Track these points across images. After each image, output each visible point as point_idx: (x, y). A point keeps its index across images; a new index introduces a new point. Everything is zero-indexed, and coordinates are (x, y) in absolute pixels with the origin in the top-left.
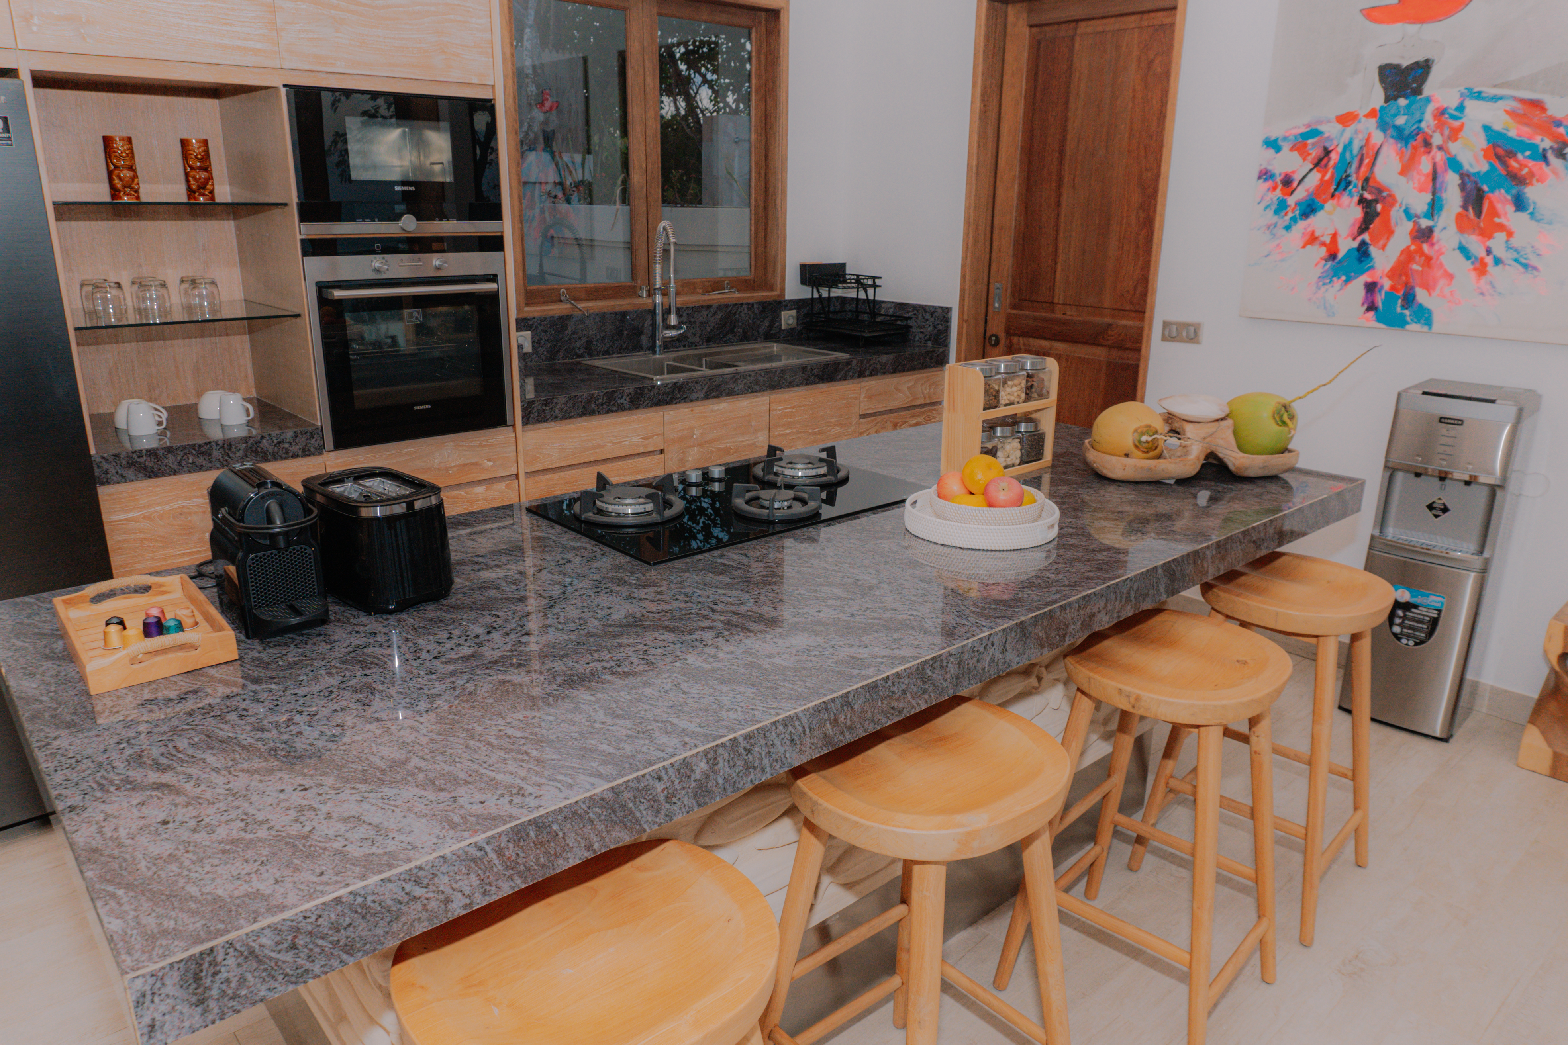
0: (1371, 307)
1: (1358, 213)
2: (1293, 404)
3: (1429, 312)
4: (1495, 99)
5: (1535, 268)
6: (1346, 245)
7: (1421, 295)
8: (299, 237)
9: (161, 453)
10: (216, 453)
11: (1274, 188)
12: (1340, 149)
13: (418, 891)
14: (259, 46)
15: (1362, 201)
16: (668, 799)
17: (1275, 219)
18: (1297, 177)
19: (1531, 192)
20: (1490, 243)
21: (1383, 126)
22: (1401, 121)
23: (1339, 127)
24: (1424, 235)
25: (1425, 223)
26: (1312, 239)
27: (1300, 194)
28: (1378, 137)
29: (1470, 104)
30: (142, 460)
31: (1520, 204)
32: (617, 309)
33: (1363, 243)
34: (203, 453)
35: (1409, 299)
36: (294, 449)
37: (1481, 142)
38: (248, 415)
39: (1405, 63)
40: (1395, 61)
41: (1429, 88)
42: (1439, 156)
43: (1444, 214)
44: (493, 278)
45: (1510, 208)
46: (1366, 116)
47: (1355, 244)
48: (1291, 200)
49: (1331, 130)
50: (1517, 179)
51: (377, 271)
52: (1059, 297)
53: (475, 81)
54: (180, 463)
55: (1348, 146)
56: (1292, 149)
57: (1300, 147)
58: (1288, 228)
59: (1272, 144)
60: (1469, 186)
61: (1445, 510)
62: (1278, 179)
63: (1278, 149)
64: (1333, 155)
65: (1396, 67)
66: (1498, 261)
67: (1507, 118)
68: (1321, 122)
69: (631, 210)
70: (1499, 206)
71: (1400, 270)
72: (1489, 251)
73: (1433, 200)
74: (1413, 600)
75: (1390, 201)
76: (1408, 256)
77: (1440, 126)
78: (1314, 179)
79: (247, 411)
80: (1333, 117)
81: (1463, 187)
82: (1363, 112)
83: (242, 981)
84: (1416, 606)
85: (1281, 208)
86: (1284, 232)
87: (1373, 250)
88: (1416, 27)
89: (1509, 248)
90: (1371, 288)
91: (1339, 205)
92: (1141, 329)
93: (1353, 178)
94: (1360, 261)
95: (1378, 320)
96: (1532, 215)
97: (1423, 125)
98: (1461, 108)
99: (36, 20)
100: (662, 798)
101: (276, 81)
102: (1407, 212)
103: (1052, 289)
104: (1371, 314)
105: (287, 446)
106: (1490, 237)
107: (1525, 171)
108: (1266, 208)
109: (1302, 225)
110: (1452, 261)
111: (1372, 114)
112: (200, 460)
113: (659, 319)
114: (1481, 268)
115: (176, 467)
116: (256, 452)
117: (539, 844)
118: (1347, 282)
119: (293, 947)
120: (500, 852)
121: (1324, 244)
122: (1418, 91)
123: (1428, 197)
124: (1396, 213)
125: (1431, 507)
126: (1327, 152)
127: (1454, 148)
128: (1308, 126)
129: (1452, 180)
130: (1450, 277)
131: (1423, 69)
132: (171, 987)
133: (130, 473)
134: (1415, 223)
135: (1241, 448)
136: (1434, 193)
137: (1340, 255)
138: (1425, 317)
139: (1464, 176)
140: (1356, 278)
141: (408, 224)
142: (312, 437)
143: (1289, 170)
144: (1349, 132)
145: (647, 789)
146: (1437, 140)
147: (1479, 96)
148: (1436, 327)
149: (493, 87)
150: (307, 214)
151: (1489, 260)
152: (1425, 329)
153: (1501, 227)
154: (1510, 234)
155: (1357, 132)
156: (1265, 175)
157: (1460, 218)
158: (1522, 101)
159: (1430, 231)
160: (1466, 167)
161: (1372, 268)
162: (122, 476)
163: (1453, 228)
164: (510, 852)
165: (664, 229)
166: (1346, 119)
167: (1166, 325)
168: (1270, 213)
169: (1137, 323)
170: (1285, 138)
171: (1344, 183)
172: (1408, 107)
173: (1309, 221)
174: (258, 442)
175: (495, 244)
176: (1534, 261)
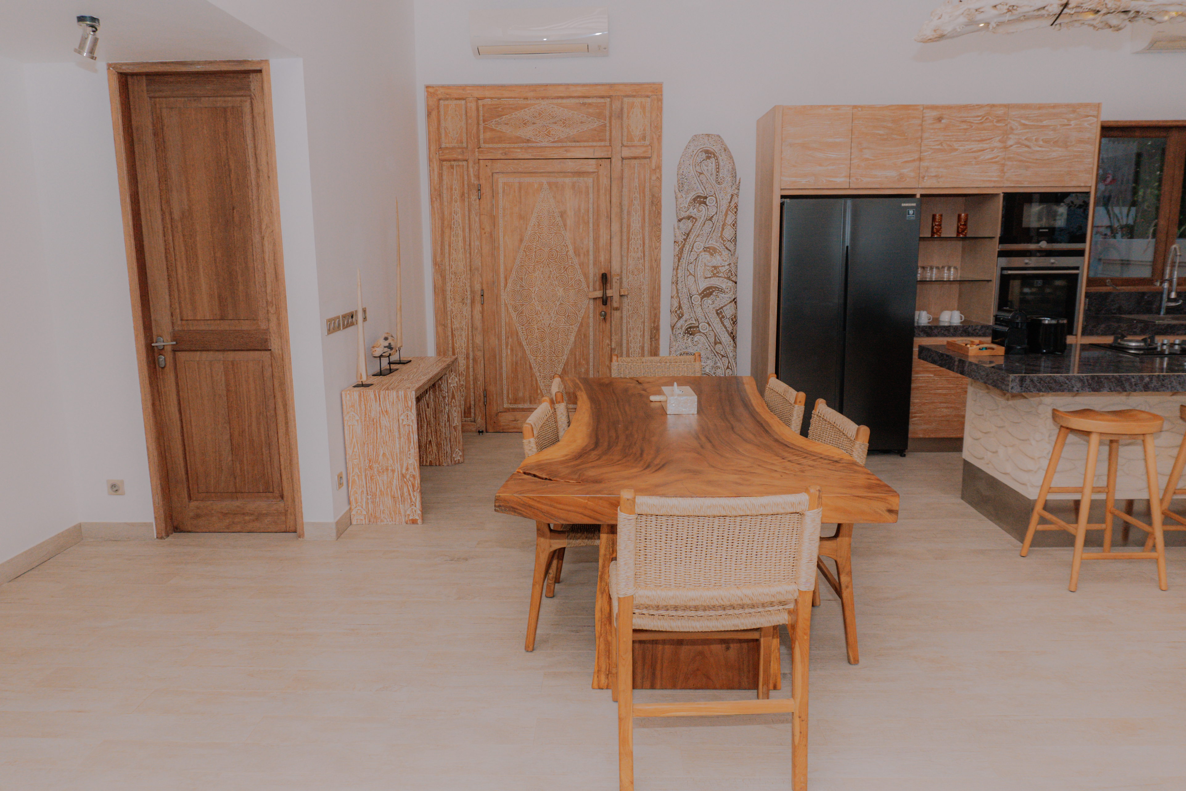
8: (998, 250)
9: (933, 328)
10: (952, 330)
13: (1067, 382)
14: (996, 179)
16: (1135, 385)
30: (927, 329)
32: (1140, 291)
34: (946, 330)
36: (980, 333)
38: (961, 319)
44: (1077, 268)
51: (1026, 264)
53: (1082, 185)
54: (939, 333)
69: (1156, 241)
79: (961, 317)
83: (1029, 386)
99: (926, 178)
100: (1133, 383)
101: (1000, 191)
105: (977, 331)
112: (946, 333)
113: (1165, 296)
115: (937, 334)
116: (966, 332)
117: (1097, 382)
119: (1040, 383)
120: (1088, 380)
132: (1017, 381)
133: (922, 334)
141: (1043, 245)
142: (988, 329)
145: (1129, 379)
149: (1090, 187)
150: (1002, 241)
162: (919, 334)
164: (1090, 381)
165: (1175, 249)
174: (967, 328)
175: (1081, 253)
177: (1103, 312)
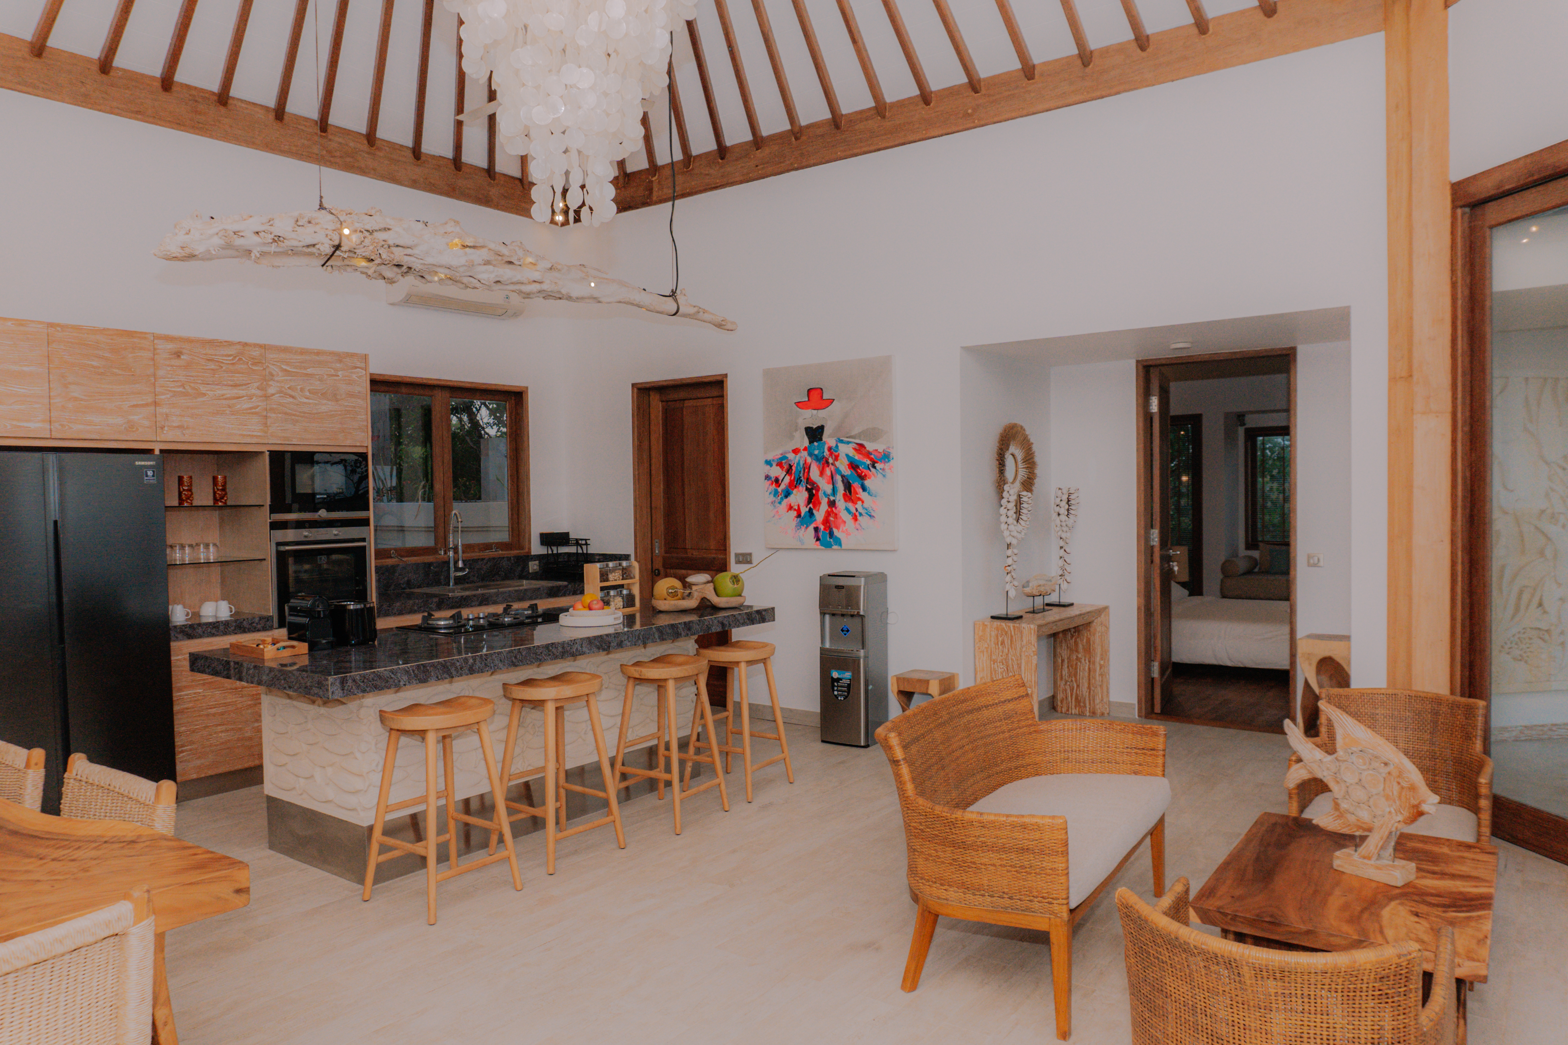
0: (818, 539)
1: (806, 495)
2: (740, 575)
3: (840, 539)
4: (848, 443)
5: (873, 517)
6: (804, 510)
7: (835, 530)
8: (269, 521)
9: (195, 626)
10: (221, 628)
11: (772, 484)
12: (795, 465)
13: (393, 676)
14: (259, 434)
15: (807, 489)
16: (461, 668)
17: (774, 499)
18: (780, 479)
19: (867, 483)
20: (857, 506)
21: (811, 454)
22: (816, 452)
23: (794, 455)
24: (832, 504)
25: (832, 498)
26: (791, 508)
27: (783, 486)
28: (809, 460)
29: (839, 445)
30: (187, 629)
31: (864, 489)
32: (426, 561)
33: (810, 509)
34: (215, 627)
35: (831, 535)
36: (259, 626)
37: (846, 462)
38: (231, 612)
39: (815, 427)
40: (811, 426)
41: (825, 438)
42: (832, 468)
43: (838, 494)
44: (364, 540)
45: (861, 490)
46: (804, 450)
47: (807, 509)
48: (780, 489)
49: (791, 456)
50: (862, 477)
51: (306, 537)
52: (688, 546)
53: (358, 444)
54: (204, 632)
55: (798, 464)
56: (777, 465)
57: (780, 464)
58: (780, 503)
59: (768, 463)
60: (845, 481)
61: (848, 631)
62: (773, 479)
63: (771, 466)
64: (793, 468)
65: (812, 428)
66: (861, 514)
67: (853, 451)
68: (786, 453)
69: (435, 506)
70: (857, 489)
71: (826, 521)
72: (857, 510)
73: (833, 488)
74: (839, 677)
75: (818, 489)
76: (828, 514)
77: (831, 454)
78: (787, 479)
79: (230, 608)
80: (791, 451)
81: (843, 481)
82: (802, 448)
83: (352, 687)
84: (841, 679)
85: (776, 494)
86: (778, 505)
87: (814, 511)
88: (816, 411)
89: (864, 508)
90: (816, 529)
91: (799, 491)
92: (726, 559)
93: (802, 478)
94: (811, 517)
95: (822, 545)
96: (869, 493)
97: (825, 454)
98: (837, 446)
99: (166, 428)
100: (459, 667)
101: (264, 449)
102: (825, 493)
103: (684, 541)
104: (818, 542)
105: (255, 625)
106: (856, 504)
107: (863, 474)
108: (770, 493)
109: (785, 501)
110: (844, 515)
111: (805, 449)
112: (214, 631)
113: (452, 565)
114: (855, 518)
115: (201, 634)
116: (240, 628)
117: (424, 672)
118: (807, 528)
119: (363, 682)
120: (413, 671)
121: (795, 510)
122: (821, 439)
123: (831, 486)
124: (821, 494)
125: (842, 630)
126: (791, 466)
127: (837, 463)
128: (782, 454)
129: (838, 479)
130: (845, 522)
131: (821, 429)
132: (338, 681)
133: (180, 636)
134: (829, 499)
135: (717, 595)
136: (833, 485)
137: (802, 515)
138: (838, 542)
139: (843, 476)
140: (810, 525)
141: (323, 514)
142: (268, 620)
143: (777, 475)
144: (798, 457)
145: (454, 663)
146: (831, 461)
147: (842, 441)
148: (844, 547)
149: (367, 447)
150: (273, 509)
151: (857, 514)
152: (839, 548)
153: (859, 499)
154: (863, 502)
155: (801, 457)
156: (767, 477)
157: (844, 495)
158: (857, 444)
159: (834, 501)
160: (843, 473)
161: (815, 520)
162: (177, 638)
163: (842, 500)
164: (416, 672)
165: (455, 514)
166: (796, 451)
167: (737, 555)
168: (772, 496)
169: (722, 556)
170: (773, 460)
171: (799, 480)
172: (818, 446)
173: (789, 498)
174: (242, 623)
175: (365, 522)
176: (873, 514)
177: (392, 587)
